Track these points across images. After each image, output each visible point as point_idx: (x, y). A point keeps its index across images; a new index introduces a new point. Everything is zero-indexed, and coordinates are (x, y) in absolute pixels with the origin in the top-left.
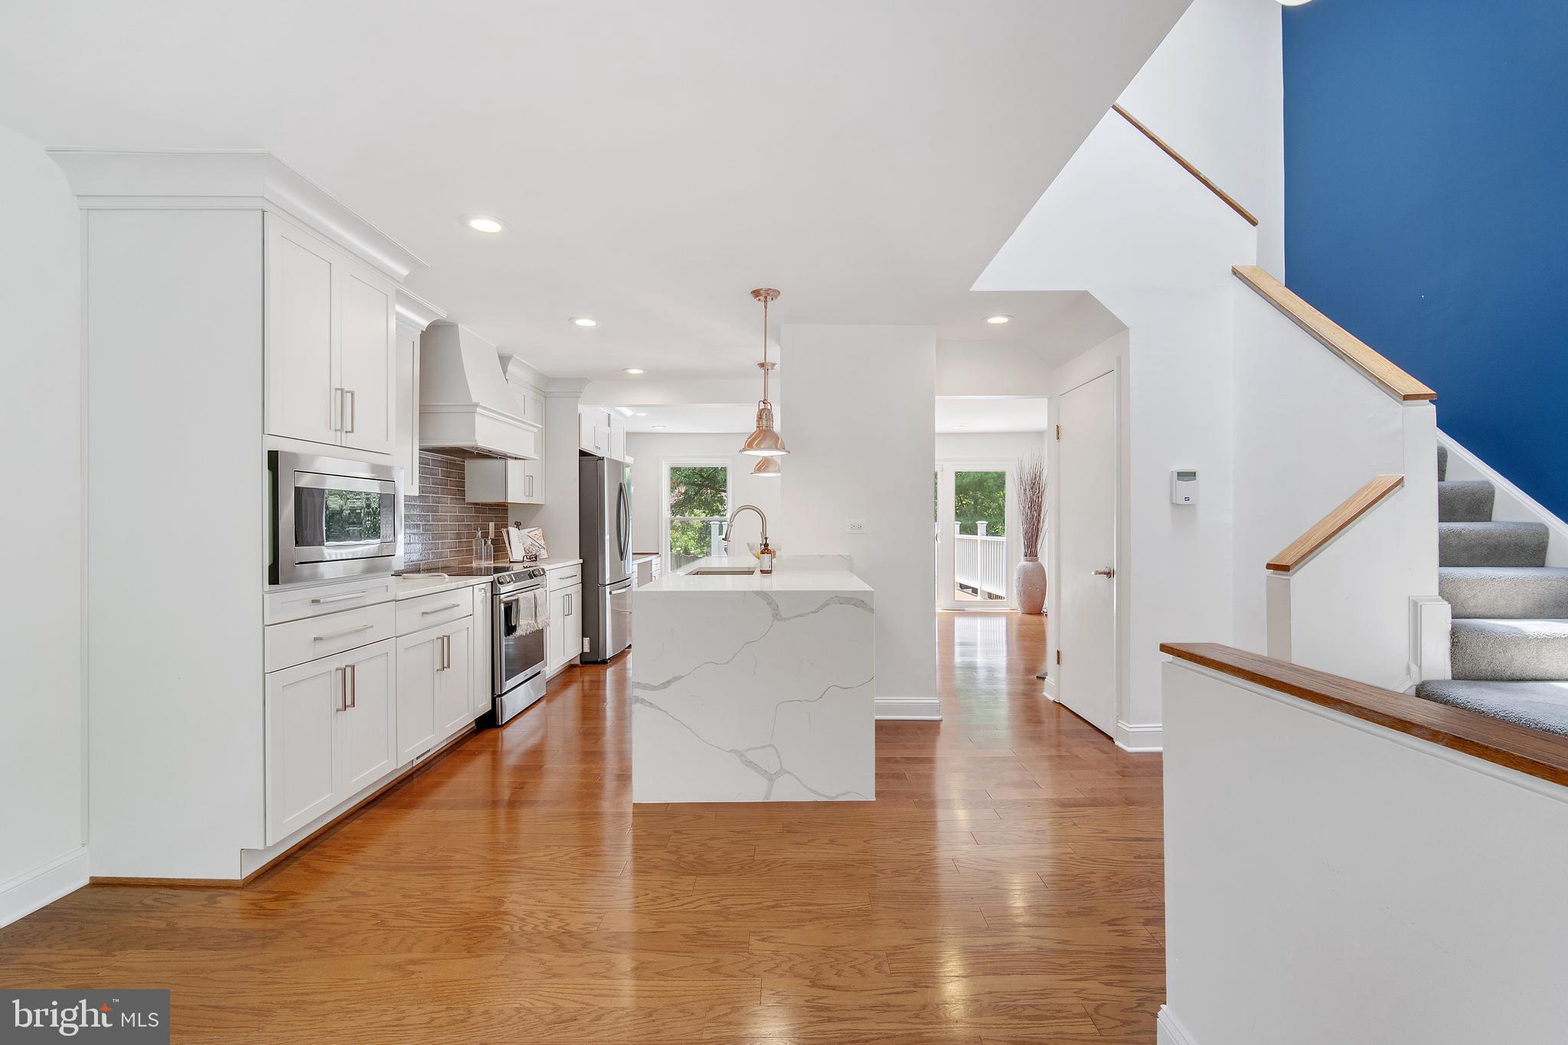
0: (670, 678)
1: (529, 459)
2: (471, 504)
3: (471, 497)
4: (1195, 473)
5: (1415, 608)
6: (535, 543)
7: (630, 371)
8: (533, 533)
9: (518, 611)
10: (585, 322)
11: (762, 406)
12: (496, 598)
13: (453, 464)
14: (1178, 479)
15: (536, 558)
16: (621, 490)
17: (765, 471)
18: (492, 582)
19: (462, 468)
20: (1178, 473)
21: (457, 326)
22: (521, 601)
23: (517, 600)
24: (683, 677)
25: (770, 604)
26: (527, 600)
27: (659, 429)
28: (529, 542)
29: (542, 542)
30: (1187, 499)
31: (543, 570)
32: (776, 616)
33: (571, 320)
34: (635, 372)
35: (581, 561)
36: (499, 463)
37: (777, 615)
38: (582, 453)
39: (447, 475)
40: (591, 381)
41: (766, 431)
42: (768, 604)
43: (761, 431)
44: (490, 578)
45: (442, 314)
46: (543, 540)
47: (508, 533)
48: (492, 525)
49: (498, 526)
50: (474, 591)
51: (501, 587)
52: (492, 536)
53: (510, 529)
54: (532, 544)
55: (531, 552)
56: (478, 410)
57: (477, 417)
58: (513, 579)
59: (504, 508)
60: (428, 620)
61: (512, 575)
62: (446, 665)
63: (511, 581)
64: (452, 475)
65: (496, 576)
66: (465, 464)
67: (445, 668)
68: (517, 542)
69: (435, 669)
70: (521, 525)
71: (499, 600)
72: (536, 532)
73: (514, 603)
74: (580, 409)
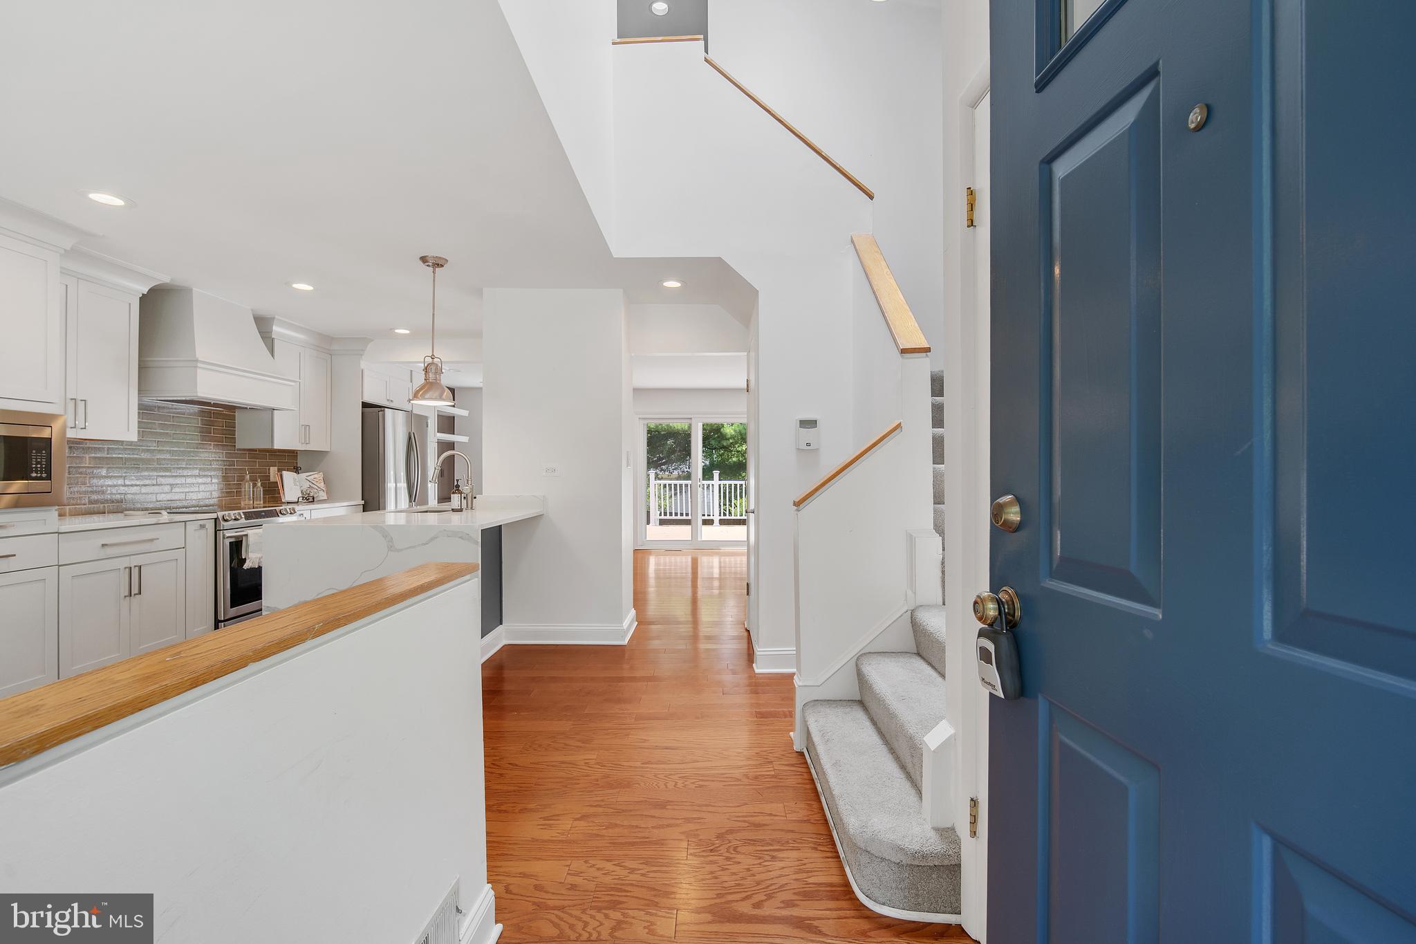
1: (290, 410)
2: (244, 450)
3: (240, 445)
4: (816, 421)
5: (911, 540)
6: (314, 486)
7: (397, 331)
8: (312, 477)
9: (247, 546)
10: (302, 286)
12: (219, 534)
13: (218, 413)
14: (800, 427)
15: (313, 499)
16: (410, 439)
18: (215, 519)
19: (233, 418)
20: (800, 421)
21: (191, 290)
22: (250, 536)
23: (247, 535)
25: (385, 536)
28: (307, 484)
29: (322, 485)
30: (809, 445)
31: (294, 509)
32: (391, 547)
33: (286, 284)
34: (402, 331)
35: (361, 502)
36: (267, 414)
38: (365, 405)
39: (209, 423)
40: (373, 340)
41: (431, 384)
42: (383, 536)
43: (427, 383)
44: (213, 516)
45: (164, 278)
46: (323, 483)
47: (281, 476)
48: (273, 470)
49: (280, 470)
50: (187, 526)
51: (225, 524)
52: (272, 479)
53: (285, 473)
54: (310, 487)
55: (309, 494)
56: (199, 365)
57: (198, 370)
58: (243, 516)
59: (293, 454)
60: (110, 551)
61: (242, 514)
62: (137, 592)
63: (241, 518)
64: (216, 424)
65: (220, 514)
66: (234, 416)
67: (135, 595)
68: (292, 485)
69: (122, 596)
70: (297, 470)
71: (224, 535)
72: (317, 477)
73: (244, 538)
74: (363, 364)
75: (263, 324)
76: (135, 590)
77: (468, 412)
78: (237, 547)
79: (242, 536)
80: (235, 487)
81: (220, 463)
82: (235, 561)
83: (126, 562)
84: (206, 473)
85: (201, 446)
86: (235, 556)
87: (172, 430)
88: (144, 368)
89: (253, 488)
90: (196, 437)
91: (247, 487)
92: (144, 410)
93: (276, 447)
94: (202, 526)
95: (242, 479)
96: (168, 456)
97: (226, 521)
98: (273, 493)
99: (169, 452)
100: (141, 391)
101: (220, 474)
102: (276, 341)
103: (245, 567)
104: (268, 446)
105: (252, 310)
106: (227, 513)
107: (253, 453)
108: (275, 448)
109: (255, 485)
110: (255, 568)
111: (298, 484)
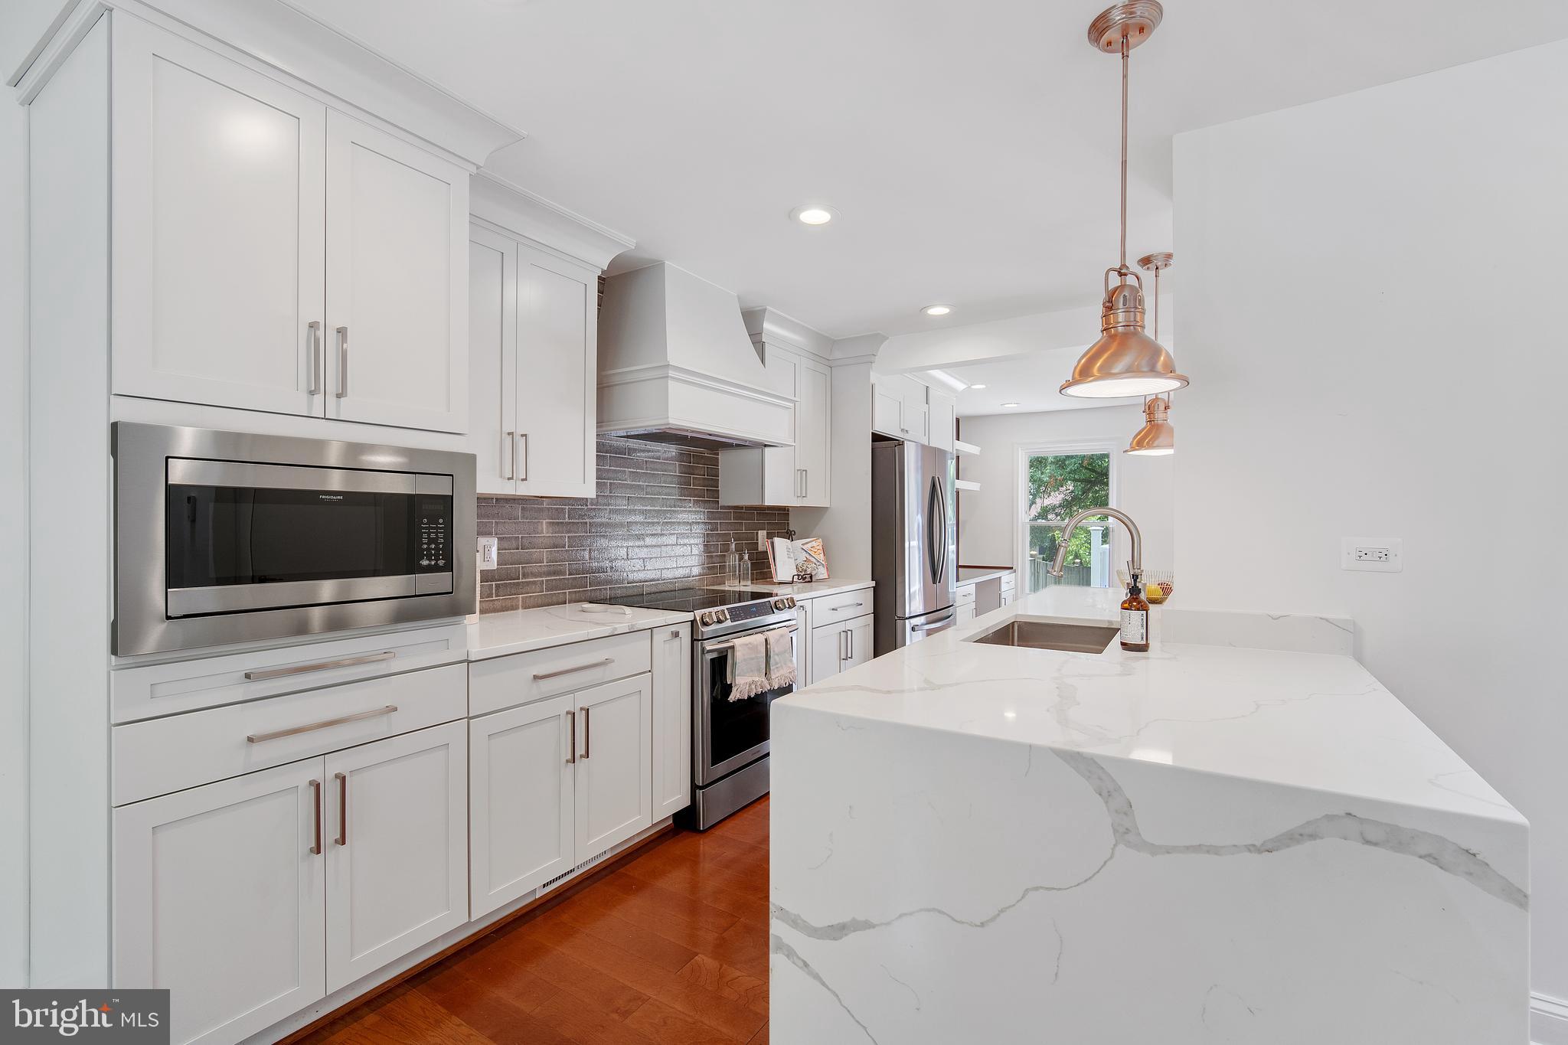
0: (845, 919)
1: (783, 445)
2: (729, 508)
3: (724, 500)
6: (811, 558)
7: (931, 312)
8: (809, 545)
9: (734, 664)
10: (815, 216)
11: (1115, 281)
12: (697, 646)
13: (699, 458)
15: (811, 577)
16: (934, 486)
17: (1150, 446)
18: (693, 622)
19: (716, 462)
21: (663, 264)
22: (737, 648)
23: (733, 647)
24: (872, 926)
26: (753, 648)
27: (1011, 407)
28: (803, 556)
29: (821, 557)
31: (792, 600)
32: (1125, 833)
33: (792, 214)
34: (938, 311)
35: (873, 584)
36: (756, 452)
37: (1128, 831)
38: (877, 438)
39: (688, 471)
40: (887, 338)
41: (1124, 337)
43: (1114, 338)
44: (689, 616)
46: (822, 555)
47: (772, 544)
48: (762, 534)
49: (770, 536)
50: (655, 637)
51: (705, 629)
52: (761, 548)
53: (776, 540)
54: (807, 560)
55: (806, 570)
56: (671, 373)
57: (670, 383)
58: (728, 617)
59: (783, 512)
60: (547, 686)
61: (726, 612)
62: (583, 752)
63: (726, 619)
64: (696, 472)
65: (698, 613)
66: (717, 459)
67: (581, 756)
68: (786, 557)
69: (564, 760)
70: (789, 535)
71: (703, 649)
72: (814, 544)
73: (729, 652)
74: (874, 377)
75: (752, 319)
76: (580, 750)
77: (979, 449)
78: (720, 665)
79: (726, 649)
80: (718, 560)
81: (702, 526)
82: (718, 686)
83: (566, 704)
84: (686, 541)
85: (679, 503)
86: (718, 678)
87: (645, 482)
88: (604, 389)
89: (740, 561)
90: (673, 491)
91: (733, 560)
92: (604, 451)
93: (768, 502)
94: (676, 635)
95: (726, 548)
96: (639, 518)
97: (705, 624)
98: (761, 567)
99: (642, 512)
100: (600, 422)
101: (700, 541)
102: (767, 347)
103: (732, 698)
104: (756, 503)
105: (739, 298)
106: (707, 611)
107: (738, 510)
108: (766, 504)
109: (741, 559)
110: (744, 700)
111: (792, 555)
